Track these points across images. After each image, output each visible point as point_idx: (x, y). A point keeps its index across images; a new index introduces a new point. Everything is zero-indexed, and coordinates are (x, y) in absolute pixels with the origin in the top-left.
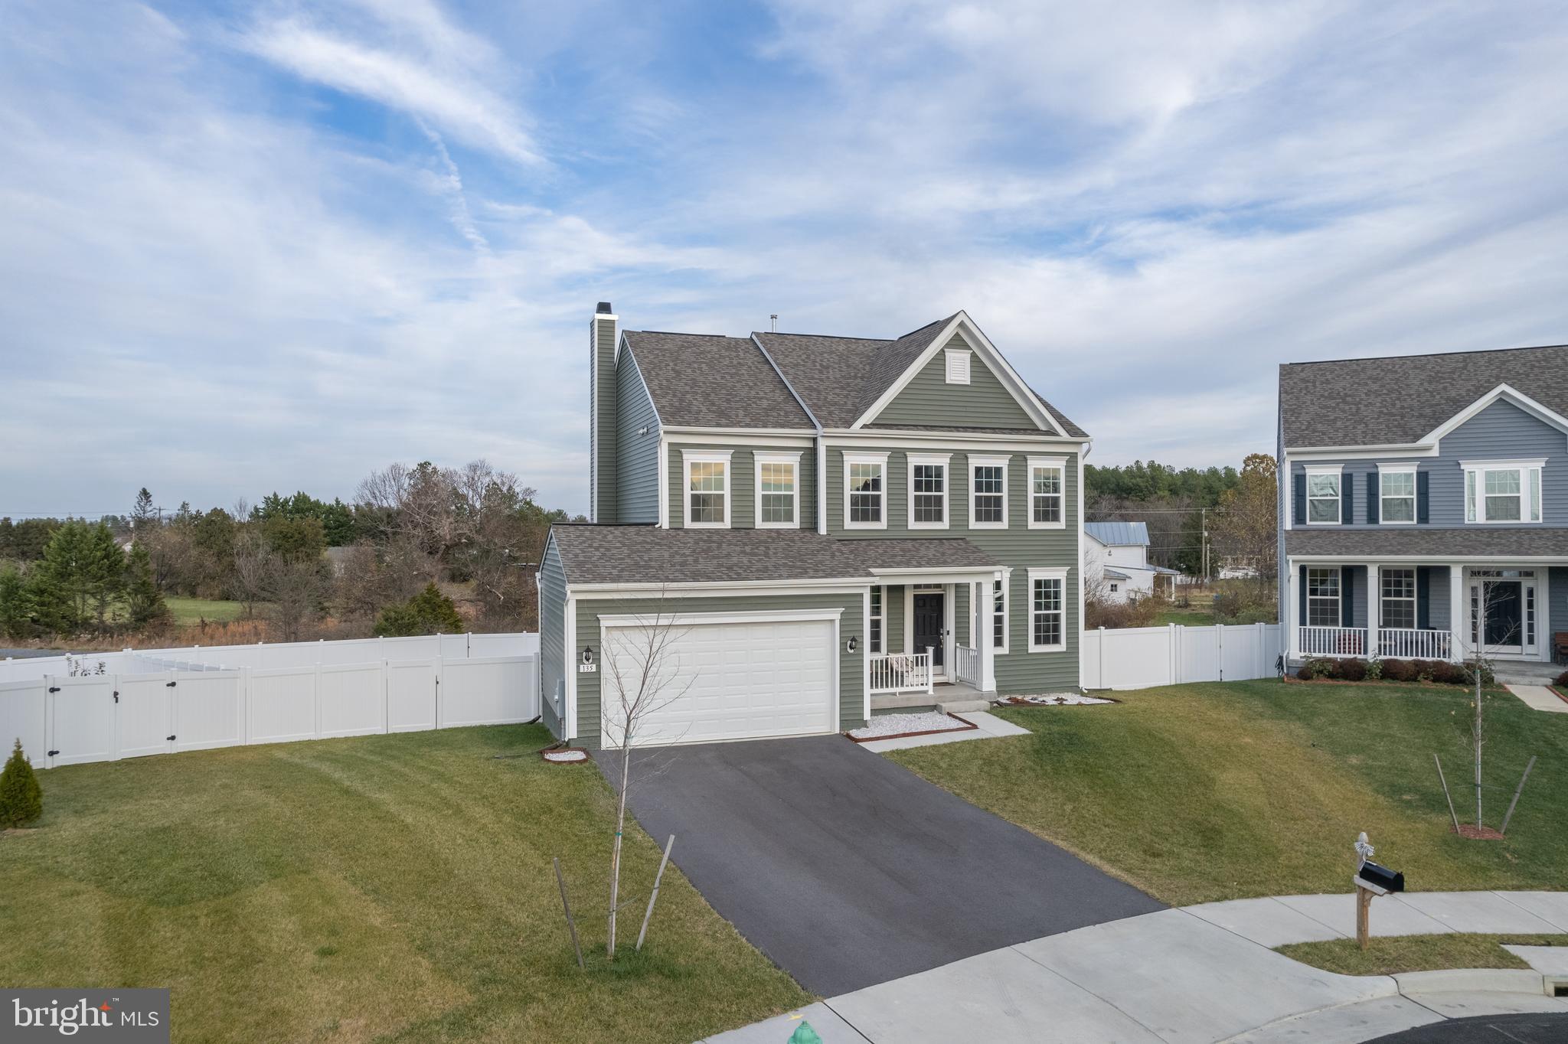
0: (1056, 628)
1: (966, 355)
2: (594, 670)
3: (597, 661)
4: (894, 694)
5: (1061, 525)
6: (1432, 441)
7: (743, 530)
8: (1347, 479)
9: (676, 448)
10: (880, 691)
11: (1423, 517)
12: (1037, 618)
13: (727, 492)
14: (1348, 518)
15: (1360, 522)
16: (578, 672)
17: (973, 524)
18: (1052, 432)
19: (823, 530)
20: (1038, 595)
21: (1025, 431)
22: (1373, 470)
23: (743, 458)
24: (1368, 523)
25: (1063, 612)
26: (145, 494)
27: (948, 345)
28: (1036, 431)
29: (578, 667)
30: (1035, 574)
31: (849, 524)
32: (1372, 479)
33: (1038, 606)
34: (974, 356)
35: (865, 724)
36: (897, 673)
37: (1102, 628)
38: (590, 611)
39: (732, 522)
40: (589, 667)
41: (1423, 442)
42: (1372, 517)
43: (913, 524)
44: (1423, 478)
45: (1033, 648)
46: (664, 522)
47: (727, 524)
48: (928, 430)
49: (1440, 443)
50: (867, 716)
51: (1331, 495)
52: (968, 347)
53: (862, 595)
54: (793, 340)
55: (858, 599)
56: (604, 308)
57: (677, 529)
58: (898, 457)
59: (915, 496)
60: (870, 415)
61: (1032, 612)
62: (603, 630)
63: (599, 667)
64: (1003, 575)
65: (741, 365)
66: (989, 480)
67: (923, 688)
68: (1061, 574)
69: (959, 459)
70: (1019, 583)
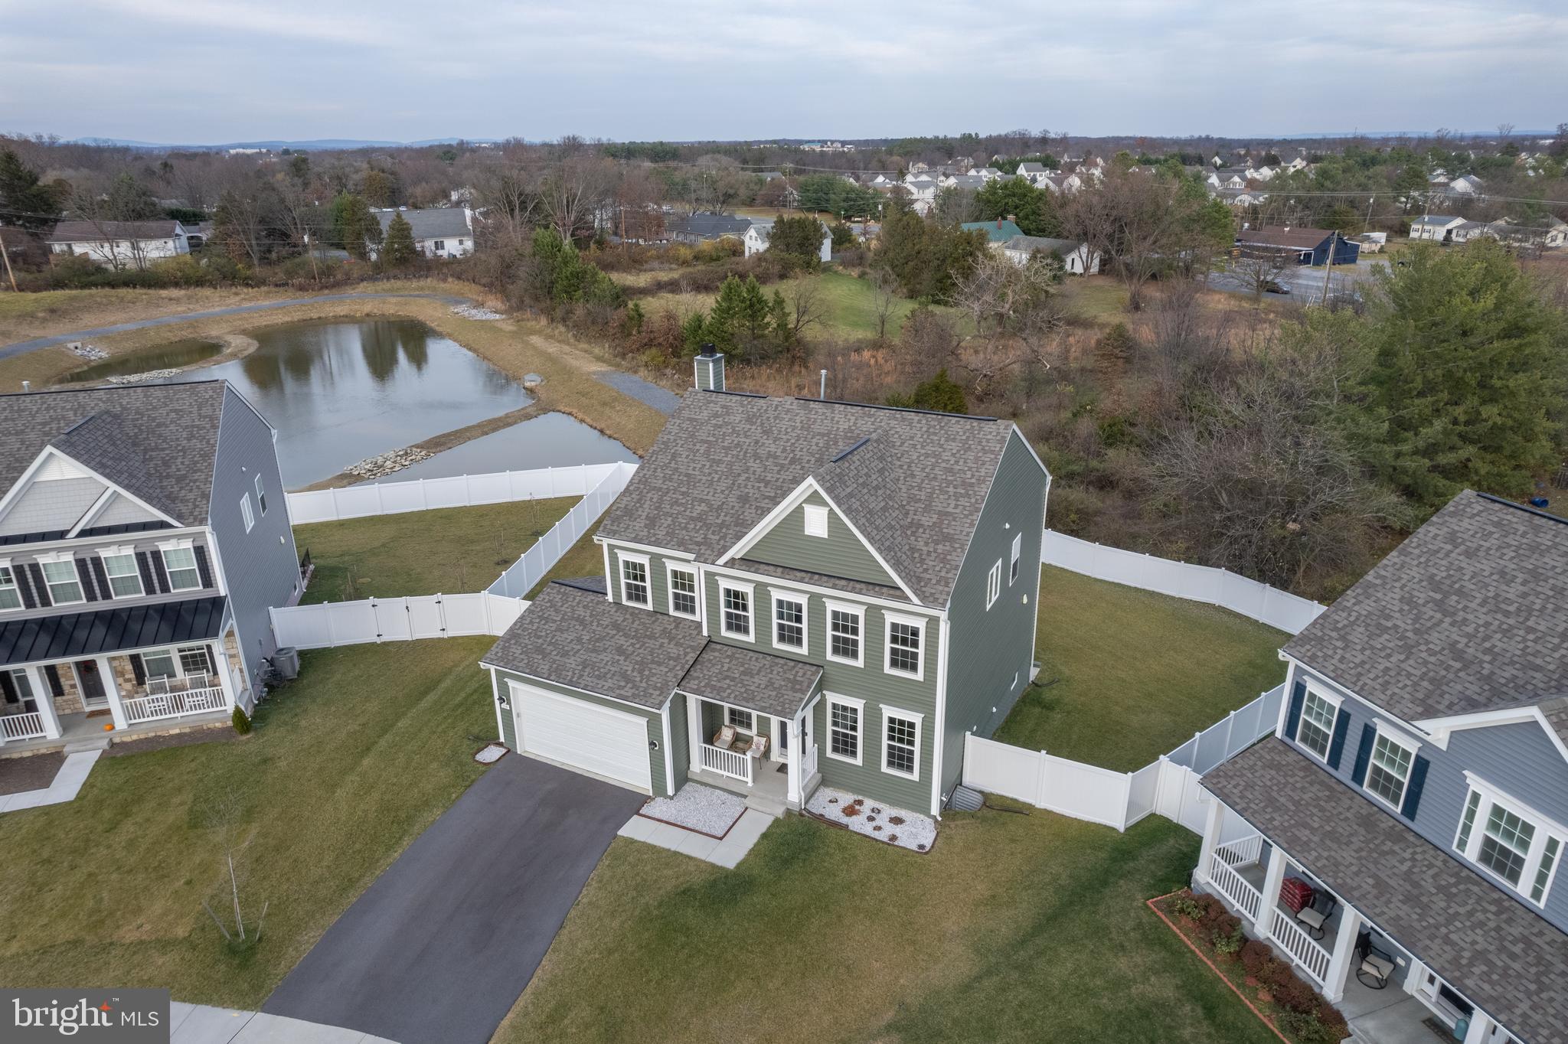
0: (910, 761)
1: (826, 511)
2: (509, 708)
3: (509, 703)
4: (722, 776)
5: (919, 677)
7: (659, 613)
8: (1344, 717)
9: (612, 548)
10: (708, 768)
11: (1410, 809)
12: (891, 747)
13: (648, 586)
14: (1334, 761)
15: (1345, 773)
16: (501, 707)
17: (830, 656)
18: (906, 597)
19: (705, 633)
20: (891, 730)
21: (881, 588)
22: (1369, 723)
23: (657, 562)
24: (1353, 781)
25: (917, 749)
27: (806, 501)
28: (894, 588)
29: (501, 704)
30: (888, 712)
31: (724, 632)
32: (1368, 733)
33: (891, 738)
37: (1044, 752)
38: (502, 677)
39: (654, 608)
40: (506, 706)
42: (1358, 777)
43: (776, 644)
44: (1422, 767)
45: (885, 769)
46: (610, 598)
47: (650, 607)
48: (784, 572)
49: (1451, 737)
50: (671, 792)
51: (1325, 727)
52: (826, 505)
53: (660, 714)
57: (617, 604)
58: (763, 590)
59: (778, 623)
60: (738, 550)
61: (885, 742)
62: (511, 689)
63: (512, 707)
64: (858, 704)
65: (738, 445)
66: (846, 624)
67: (745, 779)
68: (916, 718)
69: (816, 601)
70: (873, 715)
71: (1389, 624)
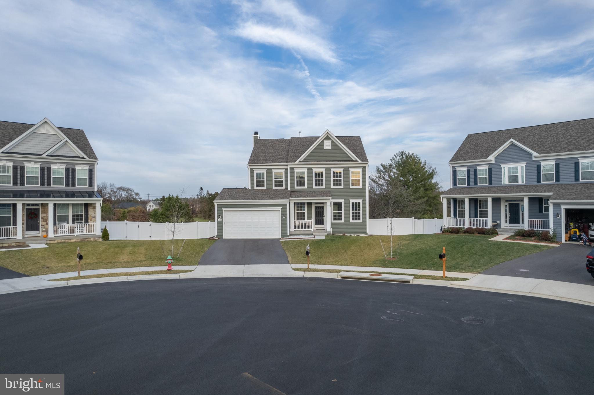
0: (359, 216)
1: (330, 141)
2: (221, 220)
3: (222, 218)
4: (302, 230)
5: (361, 187)
6: (492, 158)
7: (269, 189)
8: (468, 171)
9: (252, 169)
10: (296, 229)
11: (490, 183)
12: (353, 213)
13: (265, 180)
14: (469, 184)
15: (472, 185)
16: (218, 221)
17: (332, 187)
18: (357, 161)
19: (289, 189)
20: (353, 206)
21: (348, 161)
22: (475, 168)
23: (269, 171)
24: (475, 185)
25: (361, 211)
26: (201, 188)
27: (325, 139)
28: (352, 161)
29: (218, 220)
30: (352, 201)
31: (296, 187)
32: (476, 171)
33: (353, 210)
34: (332, 141)
35: (288, 236)
36: (307, 226)
38: (220, 206)
39: (267, 187)
40: (220, 220)
41: (488, 158)
42: (476, 184)
43: (314, 187)
44: (490, 170)
45: (351, 221)
46: (250, 188)
47: (265, 188)
48: (318, 162)
49: (495, 159)
50: (288, 234)
51: (464, 176)
52: (330, 139)
53: (287, 204)
54: (301, 138)
55: (286, 205)
56: (256, 133)
57: (253, 189)
58: (310, 170)
59: (315, 180)
61: (351, 211)
62: (223, 211)
63: (222, 219)
64: (342, 201)
65: (282, 146)
66: (337, 175)
67: (310, 229)
68: (360, 201)
69: (328, 169)
70: (347, 203)
71: (470, 152)
